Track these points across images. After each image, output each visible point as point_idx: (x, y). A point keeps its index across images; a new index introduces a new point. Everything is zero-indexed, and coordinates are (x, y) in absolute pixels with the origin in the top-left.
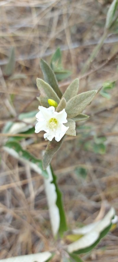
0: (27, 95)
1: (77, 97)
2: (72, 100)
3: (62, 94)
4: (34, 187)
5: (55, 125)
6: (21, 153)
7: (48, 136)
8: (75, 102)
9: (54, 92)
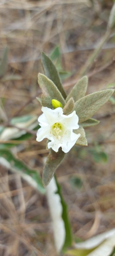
0: (18, 99)
1: (87, 97)
2: (81, 101)
3: (67, 95)
4: (25, 197)
5: (61, 131)
6: (13, 163)
7: (53, 145)
8: (84, 104)
9: (59, 91)
